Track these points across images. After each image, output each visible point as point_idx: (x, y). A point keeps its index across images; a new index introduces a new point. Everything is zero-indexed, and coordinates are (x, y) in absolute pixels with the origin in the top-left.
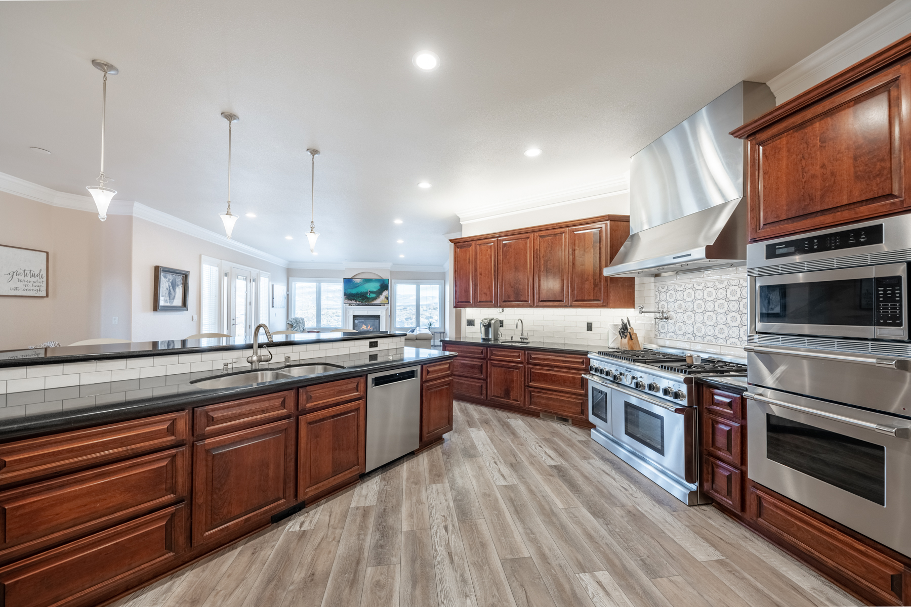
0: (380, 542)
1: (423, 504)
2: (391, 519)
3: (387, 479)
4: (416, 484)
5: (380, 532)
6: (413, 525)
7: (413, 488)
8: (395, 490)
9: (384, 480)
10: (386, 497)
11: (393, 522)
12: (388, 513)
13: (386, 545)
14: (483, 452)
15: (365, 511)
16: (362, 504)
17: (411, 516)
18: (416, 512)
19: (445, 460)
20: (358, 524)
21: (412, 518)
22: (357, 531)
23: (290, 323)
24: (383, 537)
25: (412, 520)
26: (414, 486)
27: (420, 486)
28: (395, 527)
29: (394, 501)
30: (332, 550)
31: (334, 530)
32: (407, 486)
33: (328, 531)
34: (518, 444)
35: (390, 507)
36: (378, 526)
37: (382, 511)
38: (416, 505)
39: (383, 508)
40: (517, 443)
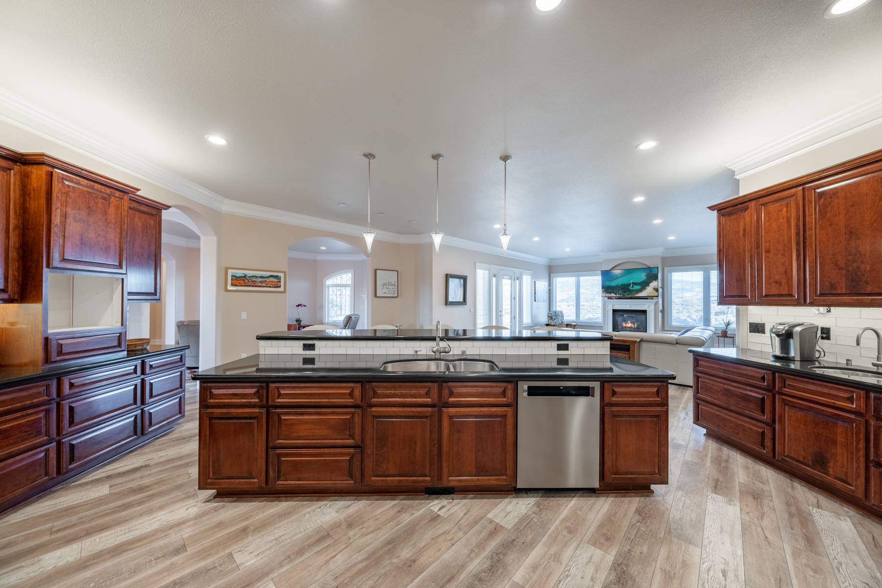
0: (483, 574)
1: (559, 564)
2: (512, 557)
3: (542, 507)
4: (570, 532)
5: (491, 563)
6: (528, 581)
7: (562, 535)
8: (541, 525)
9: (538, 507)
10: (525, 527)
11: (511, 561)
12: (515, 546)
13: (486, 581)
14: (710, 543)
15: (495, 529)
16: (497, 520)
17: (535, 568)
18: (544, 568)
19: (634, 521)
20: (479, 539)
21: (534, 572)
22: (473, 546)
23: (550, 315)
24: (490, 570)
25: (532, 574)
26: (565, 533)
27: (572, 538)
28: (509, 568)
29: (530, 537)
30: (442, 550)
31: (458, 530)
32: (557, 528)
33: (453, 528)
34: (806, 565)
35: (522, 541)
36: (495, 555)
37: (510, 540)
38: (550, 558)
39: (514, 538)
40: (805, 561)
